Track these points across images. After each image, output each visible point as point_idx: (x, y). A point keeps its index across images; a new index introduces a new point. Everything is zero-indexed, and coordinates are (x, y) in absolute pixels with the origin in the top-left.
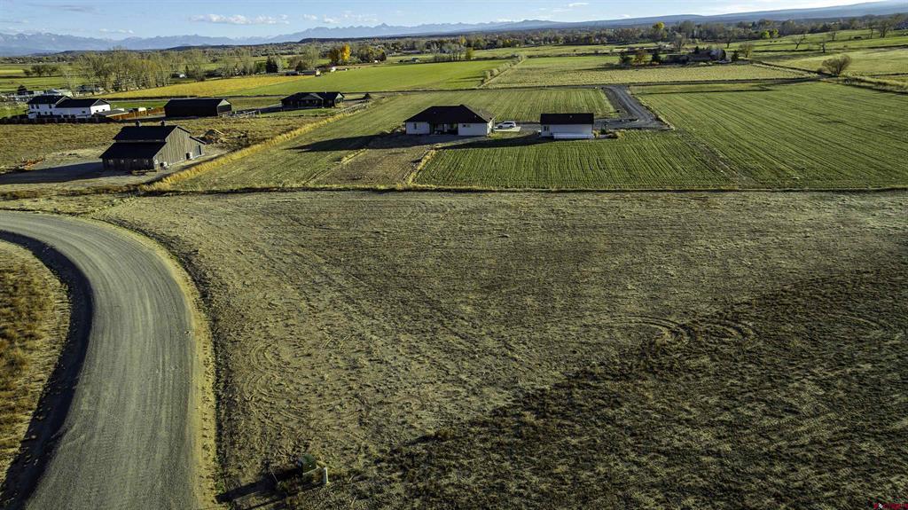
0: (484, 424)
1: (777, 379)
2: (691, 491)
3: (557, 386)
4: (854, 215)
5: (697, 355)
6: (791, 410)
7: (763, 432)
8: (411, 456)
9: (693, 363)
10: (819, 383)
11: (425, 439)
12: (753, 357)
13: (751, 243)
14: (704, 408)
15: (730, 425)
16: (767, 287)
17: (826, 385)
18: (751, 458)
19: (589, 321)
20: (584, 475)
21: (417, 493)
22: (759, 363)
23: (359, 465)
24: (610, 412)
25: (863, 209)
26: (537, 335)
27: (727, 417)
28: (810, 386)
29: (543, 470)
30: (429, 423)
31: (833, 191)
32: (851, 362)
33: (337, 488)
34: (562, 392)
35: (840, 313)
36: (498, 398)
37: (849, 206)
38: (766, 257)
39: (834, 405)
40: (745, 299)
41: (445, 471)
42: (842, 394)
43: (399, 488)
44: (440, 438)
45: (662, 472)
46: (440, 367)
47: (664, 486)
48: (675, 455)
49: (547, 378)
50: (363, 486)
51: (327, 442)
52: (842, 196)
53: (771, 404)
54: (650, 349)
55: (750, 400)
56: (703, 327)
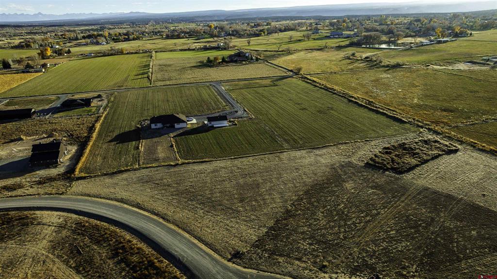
0: (266, 236)
1: (314, 213)
2: (307, 238)
3: (274, 224)
4: (319, 158)
5: (297, 211)
6: (318, 220)
7: (315, 225)
8: (257, 245)
9: (297, 213)
10: (321, 212)
11: (257, 241)
12: (308, 209)
13: (297, 174)
14: (303, 222)
15: (309, 225)
16: (305, 188)
17: (323, 213)
18: (314, 230)
19: (271, 206)
20: (289, 240)
21: (263, 251)
22: (310, 210)
23: (249, 249)
24: (287, 228)
25: (320, 156)
26: (262, 213)
27: (308, 224)
28: (320, 214)
29: (282, 241)
30: (255, 238)
31: (311, 148)
32: (326, 206)
33: (248, 253)
34: (276, 225)
35: (322, 194)
36: (265, 230)
37: (317, 155)
38: (302, 179)
39: (325, 217)
40: (302, 193)
41: (265, 246)
42: (326, 214)
43: (259, 251)
44: (259, 240)
45: (302, 236)
46: (247, 225)
47: (302, 239)
48: (303, 233)
49: (271, 223)
50: (253, 252)
51: (239, 247)
52: (315, 151)
53: (315, 219)
54: (288, 211)
55: (311, 219)
56: (296, 203)
